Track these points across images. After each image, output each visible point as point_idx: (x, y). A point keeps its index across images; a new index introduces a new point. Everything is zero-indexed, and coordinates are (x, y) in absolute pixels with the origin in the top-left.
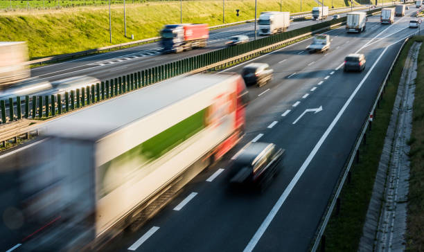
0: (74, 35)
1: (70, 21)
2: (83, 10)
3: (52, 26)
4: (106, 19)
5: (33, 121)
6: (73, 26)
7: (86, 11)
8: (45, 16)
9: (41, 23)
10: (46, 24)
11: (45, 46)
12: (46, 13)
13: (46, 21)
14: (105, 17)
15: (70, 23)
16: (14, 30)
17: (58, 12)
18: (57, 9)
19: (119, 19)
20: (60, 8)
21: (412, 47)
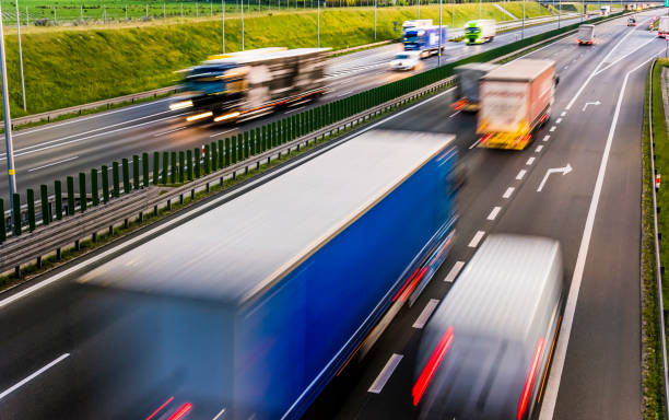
0: (173, 59)
1: (166, 38)
2: (182, 23)
3: (142, 46)
4: (214, 36)
5: (165, 188)
6: (171, 45)
7: (188, 24)
8: (132, 31)
9: (127, 41)
10: (134, 43)
11: (135, 74)
12: (132, 26)
13: (134, 39)
14: (213, 33)
15: (167, 42)
16: (91, 52)
17: (148, 24)
18: (145, 21)
19: (233, 36)
20: (150, 20)
21: (662, 76)
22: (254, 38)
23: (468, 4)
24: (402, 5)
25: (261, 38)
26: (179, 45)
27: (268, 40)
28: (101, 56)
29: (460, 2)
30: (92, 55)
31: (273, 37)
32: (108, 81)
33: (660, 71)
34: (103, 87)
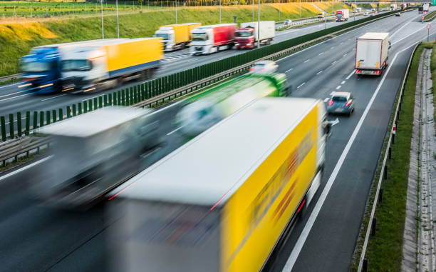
2: (73, 18)
7: (77, 19)
8: (34, 25)
9: (30, 32)
12: (34, 21)
13: (36, 31)
14: (96, 25)
15: (61, 33)
17: (47, 20)
18: (45, 17)
19: (112, 28)
20: (49, 17)
21: (422, 54)
22: (128, 29)
23: (292, 4)
24: (242, 4)
25: (133, 29)
26: (69, 35)
27: (139, 31)
28: (9, 43)
29: (286, 2)
30: (3, 43)
31: (142, 28)
32: (14, 62)
33: (421, 51)
34: (10, 66)
